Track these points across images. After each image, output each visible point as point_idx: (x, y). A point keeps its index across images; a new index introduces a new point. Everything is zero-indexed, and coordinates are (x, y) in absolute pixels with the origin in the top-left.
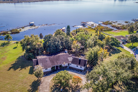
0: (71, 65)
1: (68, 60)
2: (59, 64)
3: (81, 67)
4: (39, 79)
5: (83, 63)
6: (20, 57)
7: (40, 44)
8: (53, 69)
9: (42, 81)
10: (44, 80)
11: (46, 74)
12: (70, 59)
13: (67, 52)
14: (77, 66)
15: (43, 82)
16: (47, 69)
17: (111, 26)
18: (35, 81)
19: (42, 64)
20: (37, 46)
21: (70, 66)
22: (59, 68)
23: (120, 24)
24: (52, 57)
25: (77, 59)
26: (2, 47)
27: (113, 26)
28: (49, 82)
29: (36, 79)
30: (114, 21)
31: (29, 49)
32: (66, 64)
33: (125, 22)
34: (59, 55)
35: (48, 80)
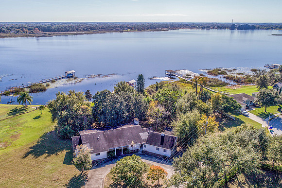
0: (145, 146)
1: (139, 137)
2: (121, 144)
3: (165, 151)
4: (84, 172)
5: (169, 143)
6: (47, 133)
7: (87, 108)
8: (111, 155)
9: (89, 176)
10: (92, 175)
11: (98, 165)
12: (144, 135)
13: (138, 123)
14: (158, 149)
15: (90, 178)
16: (99, 154)
17: (224, 77)
18: (75, 177)
19: (89, 144)
20: (80, 112)
21: (144, 149)
22: (122, 154)
23: (241, 74)
24: (109, 133)
25: (158, 135)
26: (12, 116)
27: (228, 78)
28: (102, 179)
29: (78, 173)
30: (230, 69)
31: (65, 117)
32: (136, 146)
33: (251, 70)
34: (122, 128)
35: (101, 174)
